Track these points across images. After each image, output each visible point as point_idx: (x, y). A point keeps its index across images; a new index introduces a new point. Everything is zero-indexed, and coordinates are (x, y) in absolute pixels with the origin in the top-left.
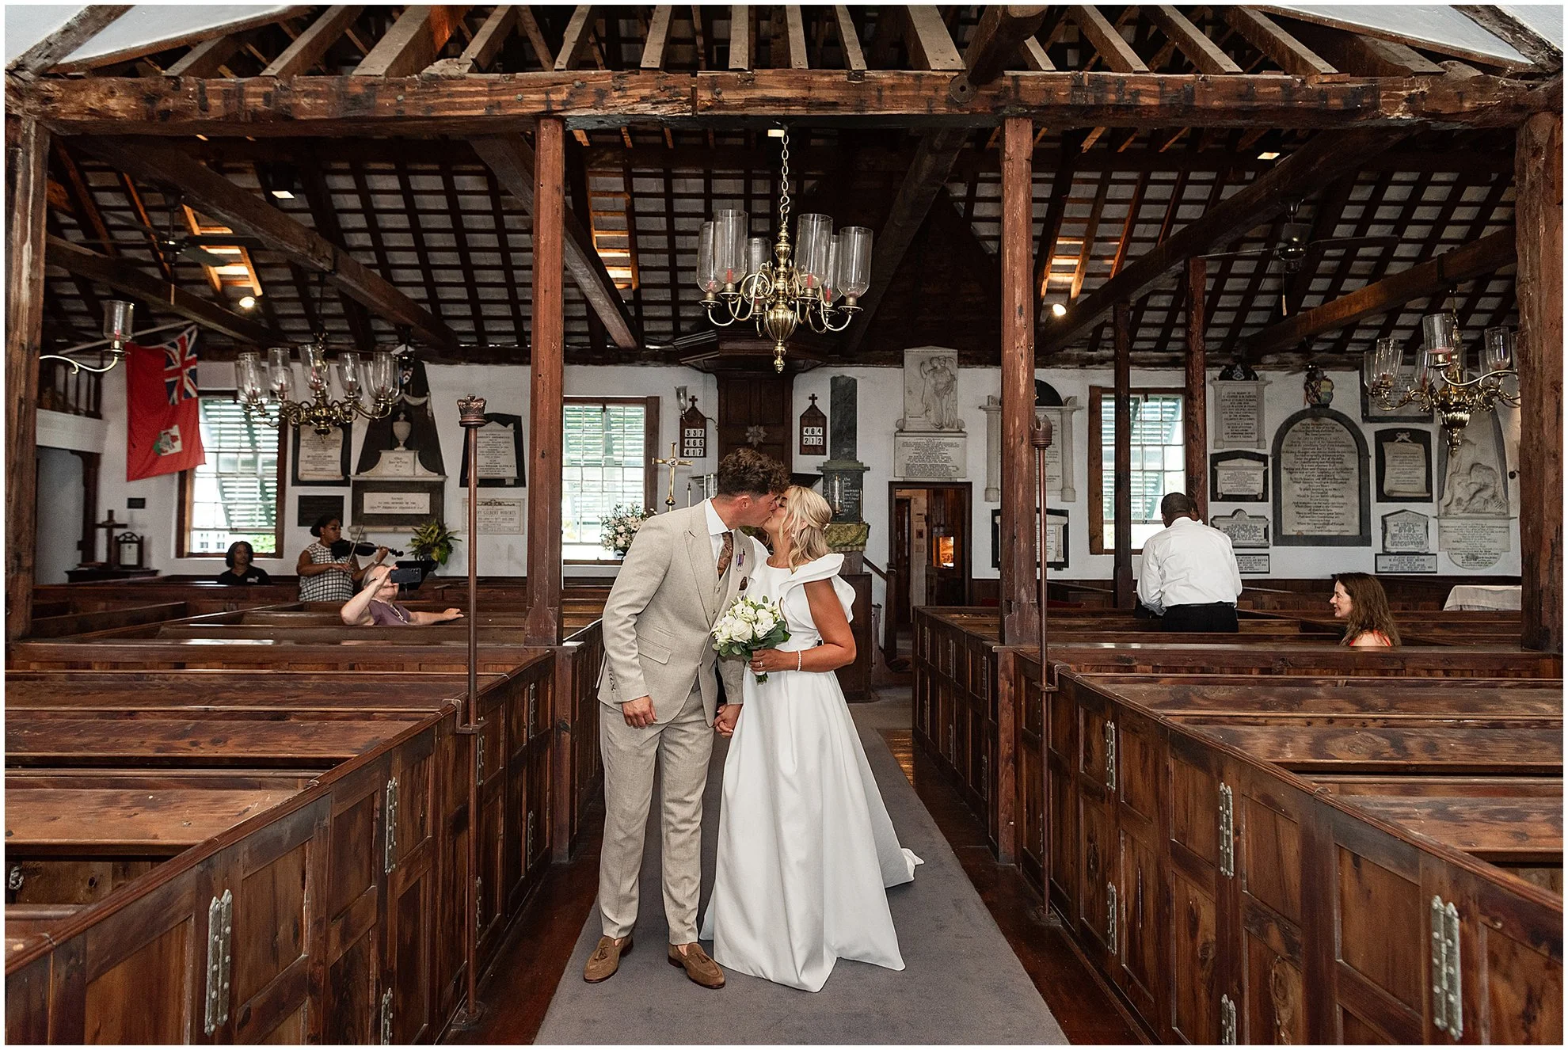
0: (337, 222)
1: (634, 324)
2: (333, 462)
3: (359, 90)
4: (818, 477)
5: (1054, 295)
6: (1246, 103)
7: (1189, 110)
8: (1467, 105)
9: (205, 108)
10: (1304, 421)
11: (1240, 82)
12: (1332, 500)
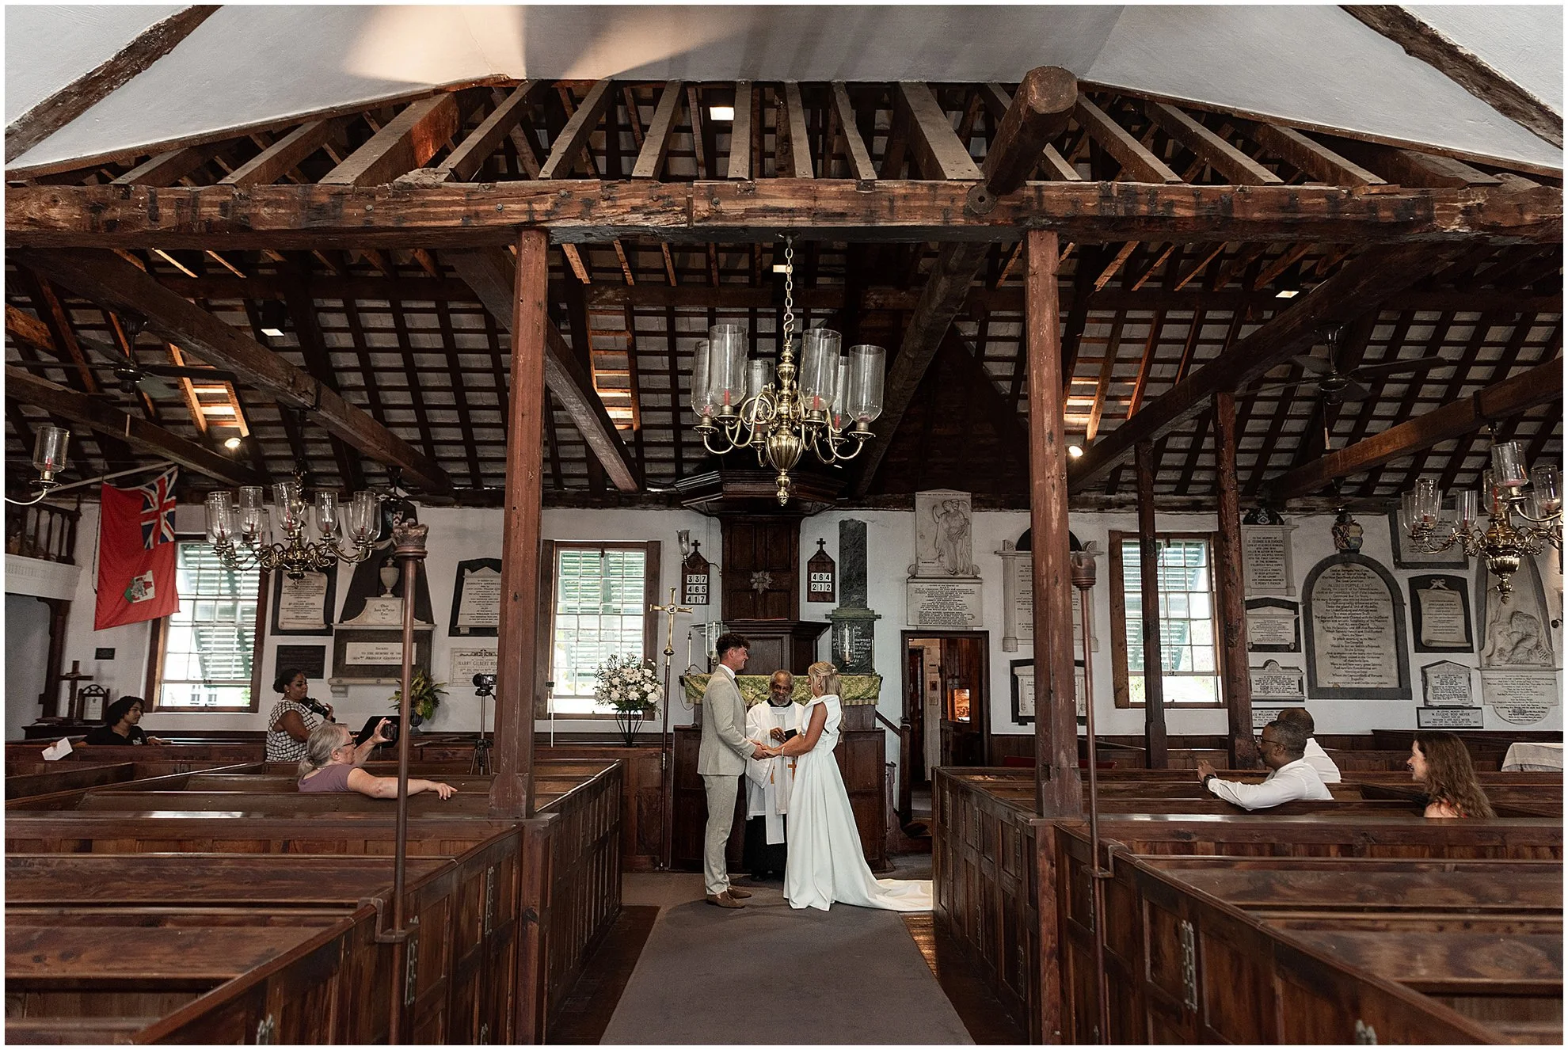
0: (328, 361)
1: (635, 466)
2: (315, 610)
3: (325, 199)
4: (828, 625)
5: (1069, 437)
6: (1289, 215)
7: (1228, 222)
8: (1528, 218)
9: (155, 217)
10: (1334, 567)
11: (1282, 193)
12: (1367, 650)
